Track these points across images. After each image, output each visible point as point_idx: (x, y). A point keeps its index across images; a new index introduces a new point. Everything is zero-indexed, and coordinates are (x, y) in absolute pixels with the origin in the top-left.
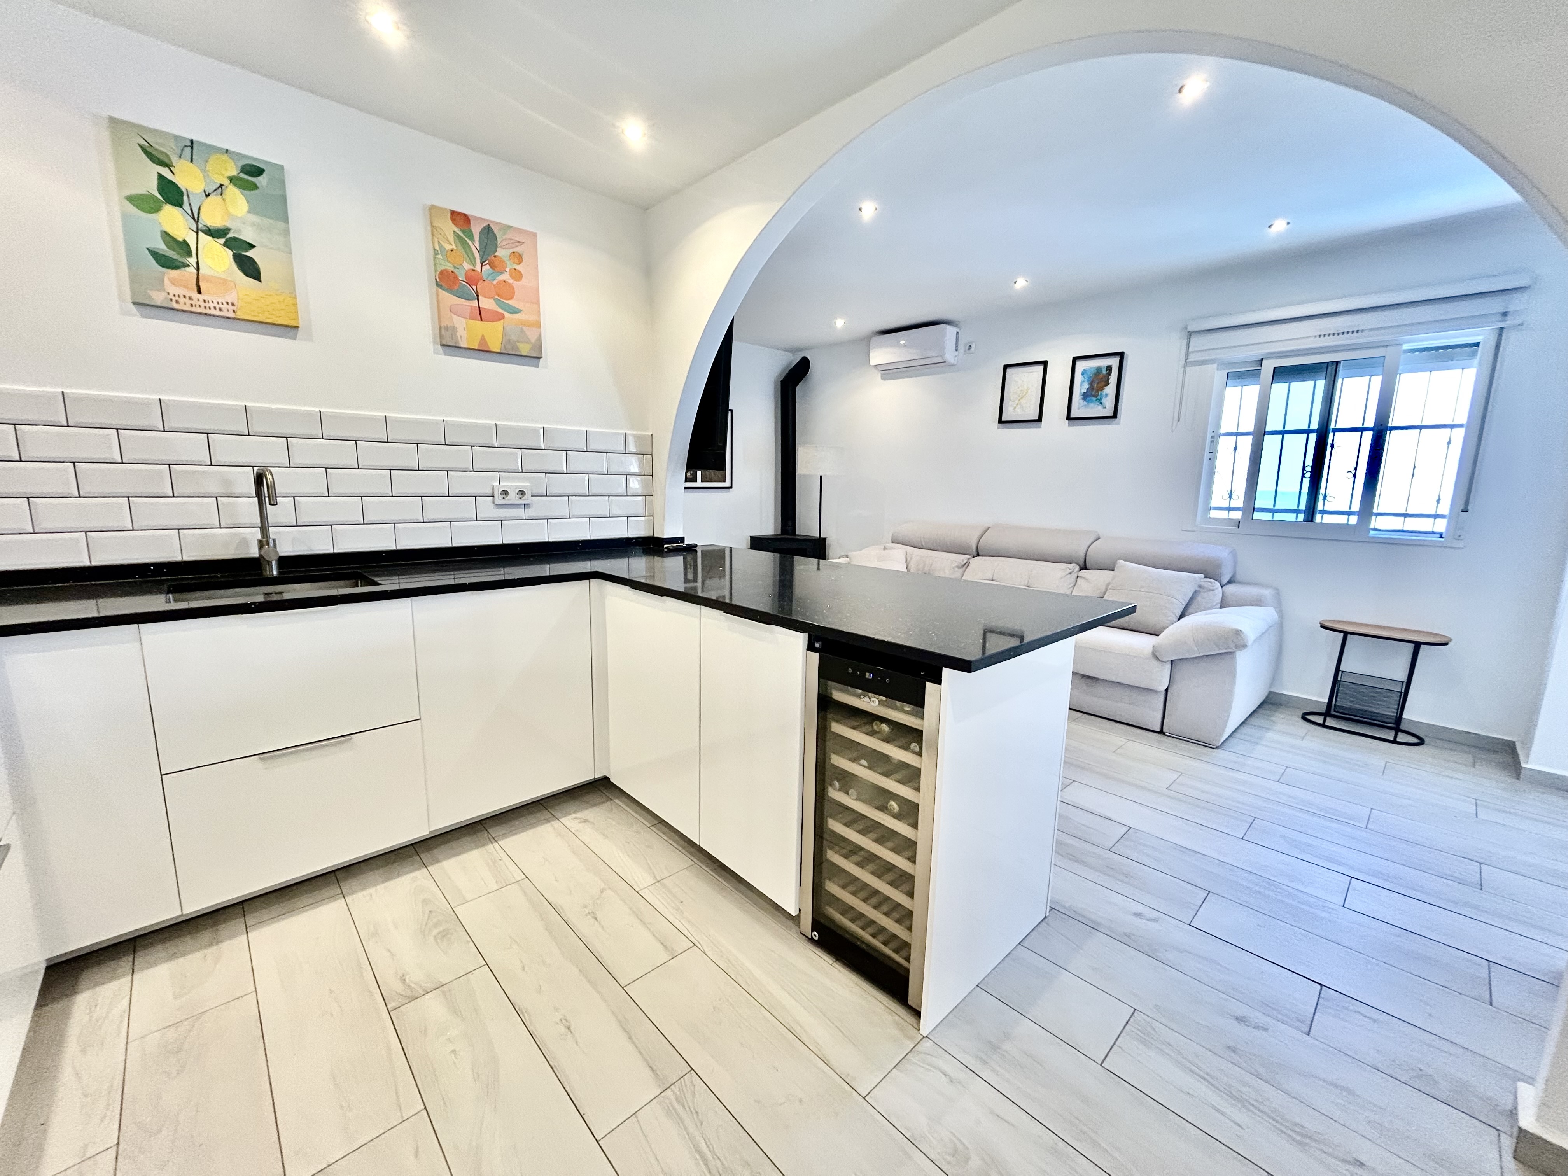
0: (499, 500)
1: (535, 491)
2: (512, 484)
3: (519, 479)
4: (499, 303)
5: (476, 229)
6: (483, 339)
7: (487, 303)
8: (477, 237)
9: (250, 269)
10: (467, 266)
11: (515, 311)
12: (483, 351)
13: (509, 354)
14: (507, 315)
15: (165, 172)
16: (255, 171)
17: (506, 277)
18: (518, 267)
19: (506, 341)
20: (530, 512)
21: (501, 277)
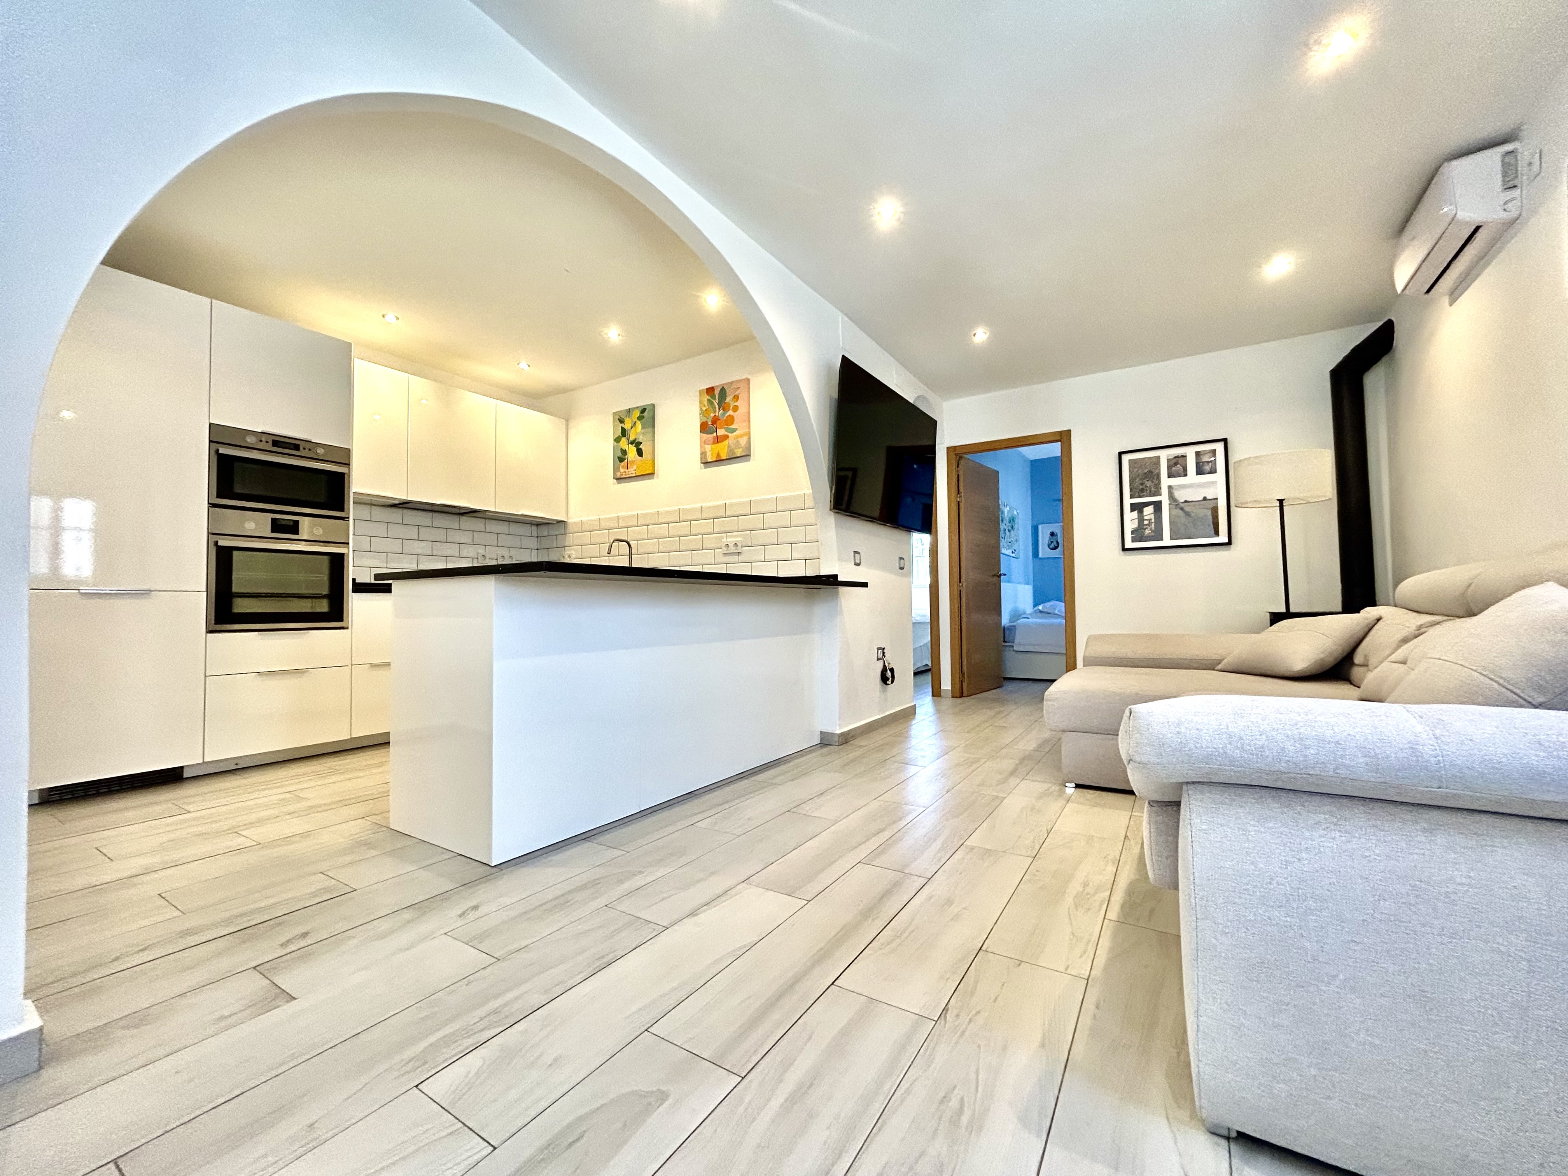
0: (725, 550)
1: (744, 544)
2: (731, 540)
3: (736, 536)
4: (727, 430)
5: (717, 392)
6: (718, 455)
7: (721, 432)
8: (717, 397)
9: (640, 453)
10: (712, 415)
11: (734, 430)
12: (719, 461)
13: (732, 459)
14: (730, 435)
15: (622, 425)
16: (643, 411)
17: (730, 413)
18: (736, 404)
19: (731, 450)
20: (742, 558)
21: (728, 414)
